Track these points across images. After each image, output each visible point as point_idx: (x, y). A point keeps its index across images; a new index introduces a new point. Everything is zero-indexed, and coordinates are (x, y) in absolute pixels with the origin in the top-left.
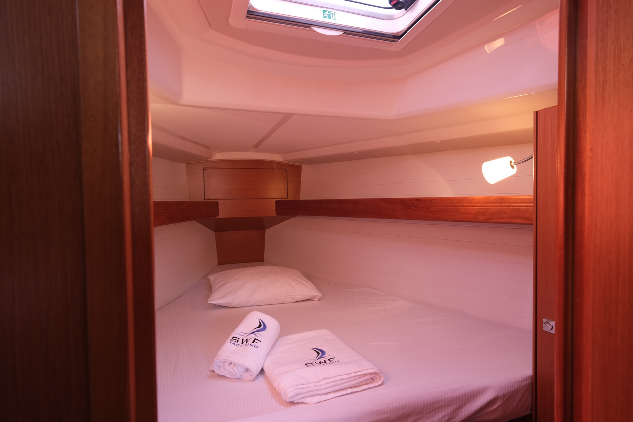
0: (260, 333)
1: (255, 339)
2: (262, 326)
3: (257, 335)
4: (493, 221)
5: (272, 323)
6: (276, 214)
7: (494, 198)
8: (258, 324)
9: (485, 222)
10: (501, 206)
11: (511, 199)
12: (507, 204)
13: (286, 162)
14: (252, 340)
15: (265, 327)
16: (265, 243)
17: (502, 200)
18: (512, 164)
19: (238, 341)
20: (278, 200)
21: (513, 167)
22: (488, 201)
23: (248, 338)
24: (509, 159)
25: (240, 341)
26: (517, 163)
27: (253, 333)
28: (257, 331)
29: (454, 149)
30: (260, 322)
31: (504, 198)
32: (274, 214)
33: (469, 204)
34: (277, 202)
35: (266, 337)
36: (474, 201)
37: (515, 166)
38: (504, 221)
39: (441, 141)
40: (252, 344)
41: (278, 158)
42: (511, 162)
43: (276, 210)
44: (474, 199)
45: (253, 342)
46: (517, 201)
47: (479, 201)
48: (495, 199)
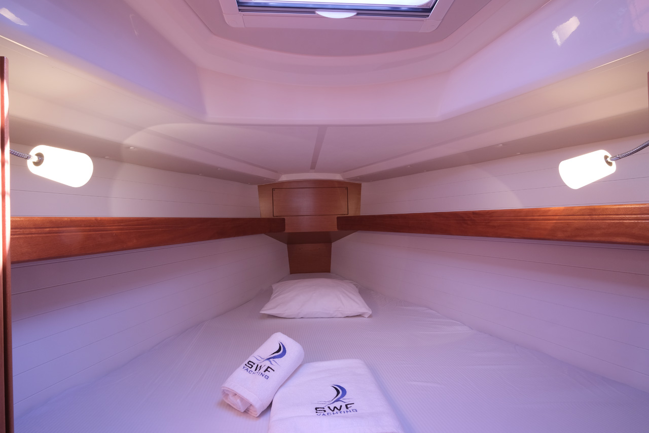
0: (276, 360)
1: (269, 367)
2: (281, 351)
3: (273, 362)
4: (578, 239)
5: (294, 349)
6: (338, 229)
7: (578, 208)
8: (277, 348)
9: (566, 240)
10: (592, 220)
11: (607, 209)
12: (600, 216)
13: (346, 181)
14: (265, 368)
15: (285, 351)
16: (332, 255)
17: (592, 212)
18: (609, 160)
19: (252, 366)
20: (339, 216)
21: (610, 164)
22: (570, 213)
23: (263, 364)
24: (602, 153)
25: (255, 366)
26: (617, 158)
27: (269, 359)
28: (274, 358)
29: (522, 154)
30: (280, 347)
31: (596, 207)
32: (336, 229)
33: (542, 217)
34: (338, 218)
35: (283, 366)
36: (550, 213)
37: (614, 163)
38: (597, 239)
39: (504, 144)
40: (263, 373)
41: (338, 177)
42: (606, 157)
43: (337, 225)
44: (549, 210)
45: (265, 371)
46: (617, 212)
47: (556, 213)
48: (581, 210)
